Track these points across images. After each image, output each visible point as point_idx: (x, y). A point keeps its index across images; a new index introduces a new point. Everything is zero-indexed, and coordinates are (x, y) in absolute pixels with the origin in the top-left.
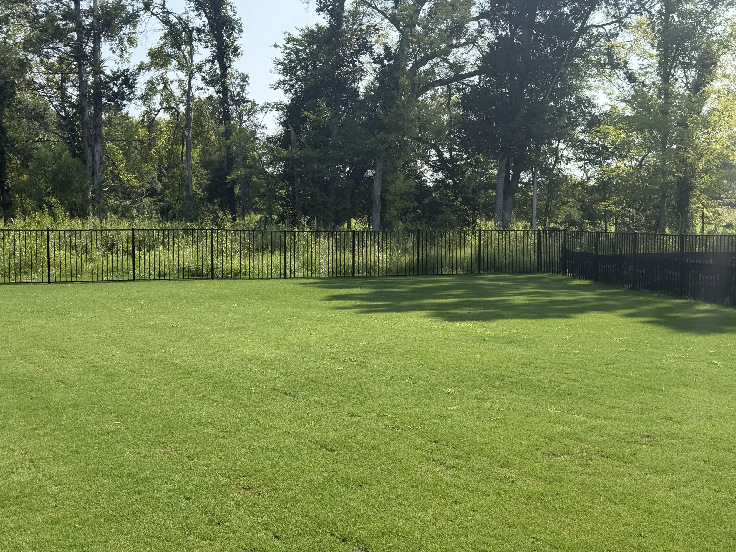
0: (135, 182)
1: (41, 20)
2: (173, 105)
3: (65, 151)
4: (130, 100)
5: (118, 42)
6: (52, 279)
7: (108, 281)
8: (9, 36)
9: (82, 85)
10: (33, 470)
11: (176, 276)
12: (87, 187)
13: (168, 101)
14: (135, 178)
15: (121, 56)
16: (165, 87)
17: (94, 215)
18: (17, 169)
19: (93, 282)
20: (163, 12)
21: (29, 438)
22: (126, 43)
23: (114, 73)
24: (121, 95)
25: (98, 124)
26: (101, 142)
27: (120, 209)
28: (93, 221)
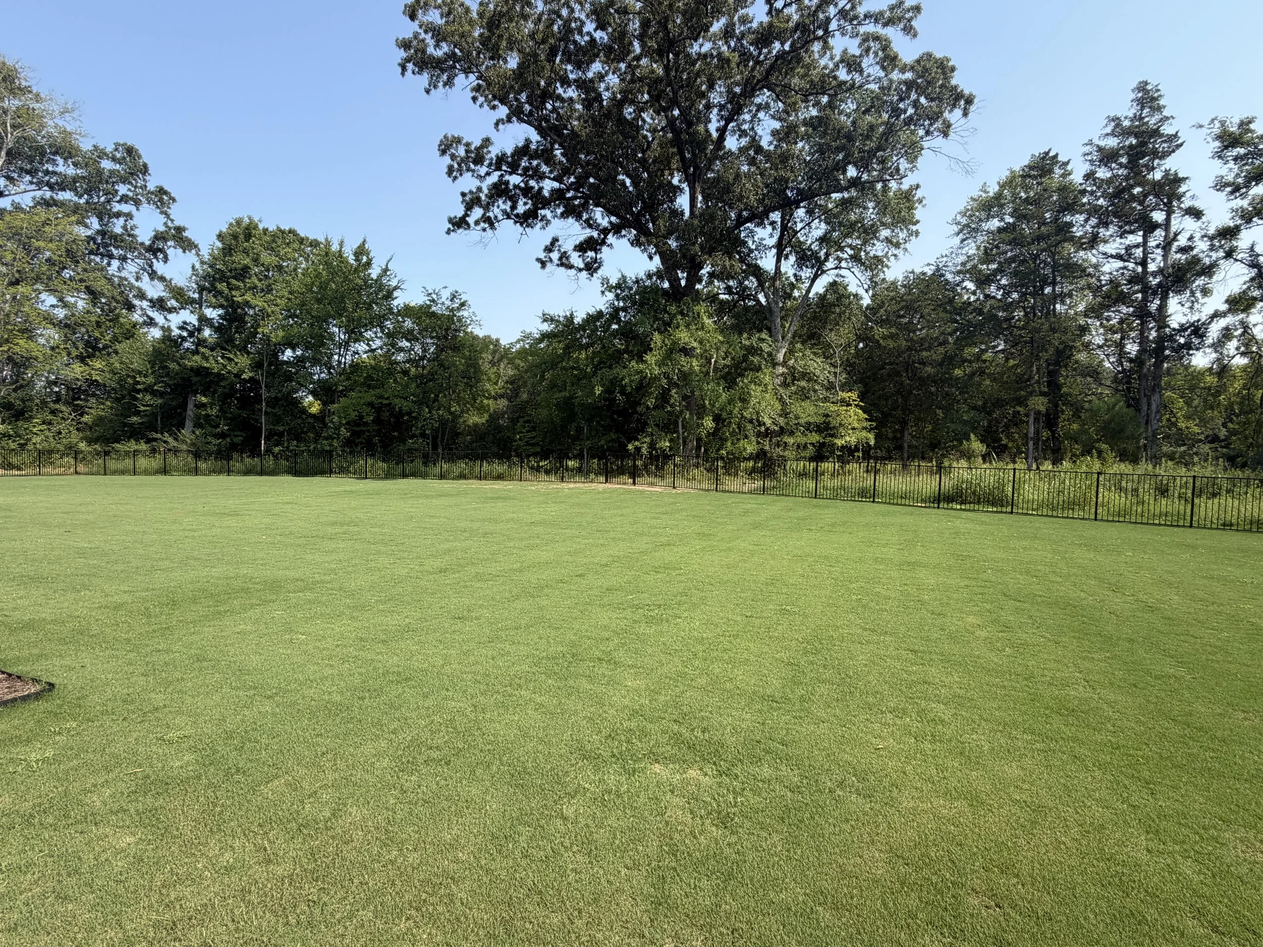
0: (1196, 430)
1: (1104, 289)
2: (1254, 349)
3: (1119, 401)
4: (1198, 349)
5: (1188, 294)
6: (1099, 517)
7: (1160, 525)
8: (1070, 308)
9: (1143, 340)
10: (1088, 690)
11: (1247, 527)
12: (1140, 435)
13: (1247, 345)
14: (1196, 425)
15: (1191, 308)
16: (1245, 332)
17: (1146, 460)
18: (1068, 420)
19: (1142, 523)
20: (1251, 256)
21: (1084, 659)
22: (1198, 295)
23: (1182, 325)
24: (1188, 346)
25: (1157, 375)
26: (1160, 392)
27: (1177, 456)
28: (1145, 467)
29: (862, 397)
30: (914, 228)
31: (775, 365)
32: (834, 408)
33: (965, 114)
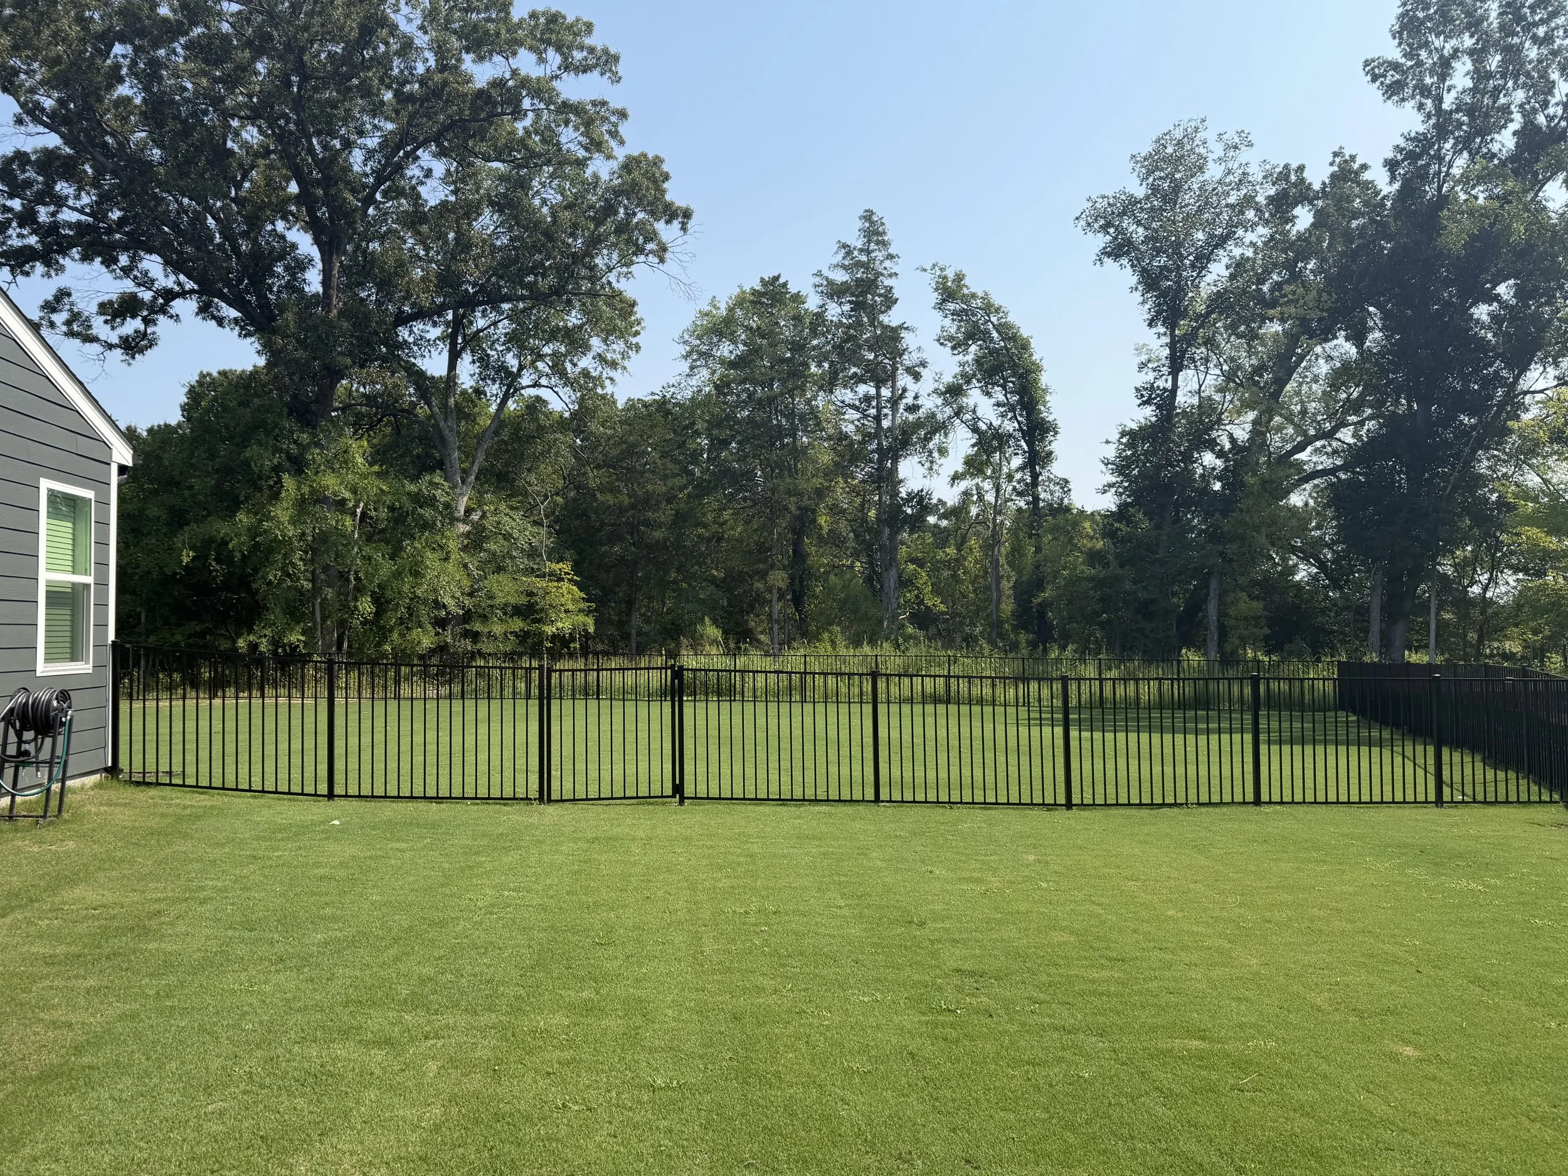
0: (943, 608)
5: (924, 455)
15: (931, 469)
20: (972, 420)
22: (936, 454)
23: (912, 493)
25: (893, 548)
26: (897, 566)
29: (577, 568)
30: (634, 340)
31: (453, 520)
32: (541, 583)
33: (684, 228)
